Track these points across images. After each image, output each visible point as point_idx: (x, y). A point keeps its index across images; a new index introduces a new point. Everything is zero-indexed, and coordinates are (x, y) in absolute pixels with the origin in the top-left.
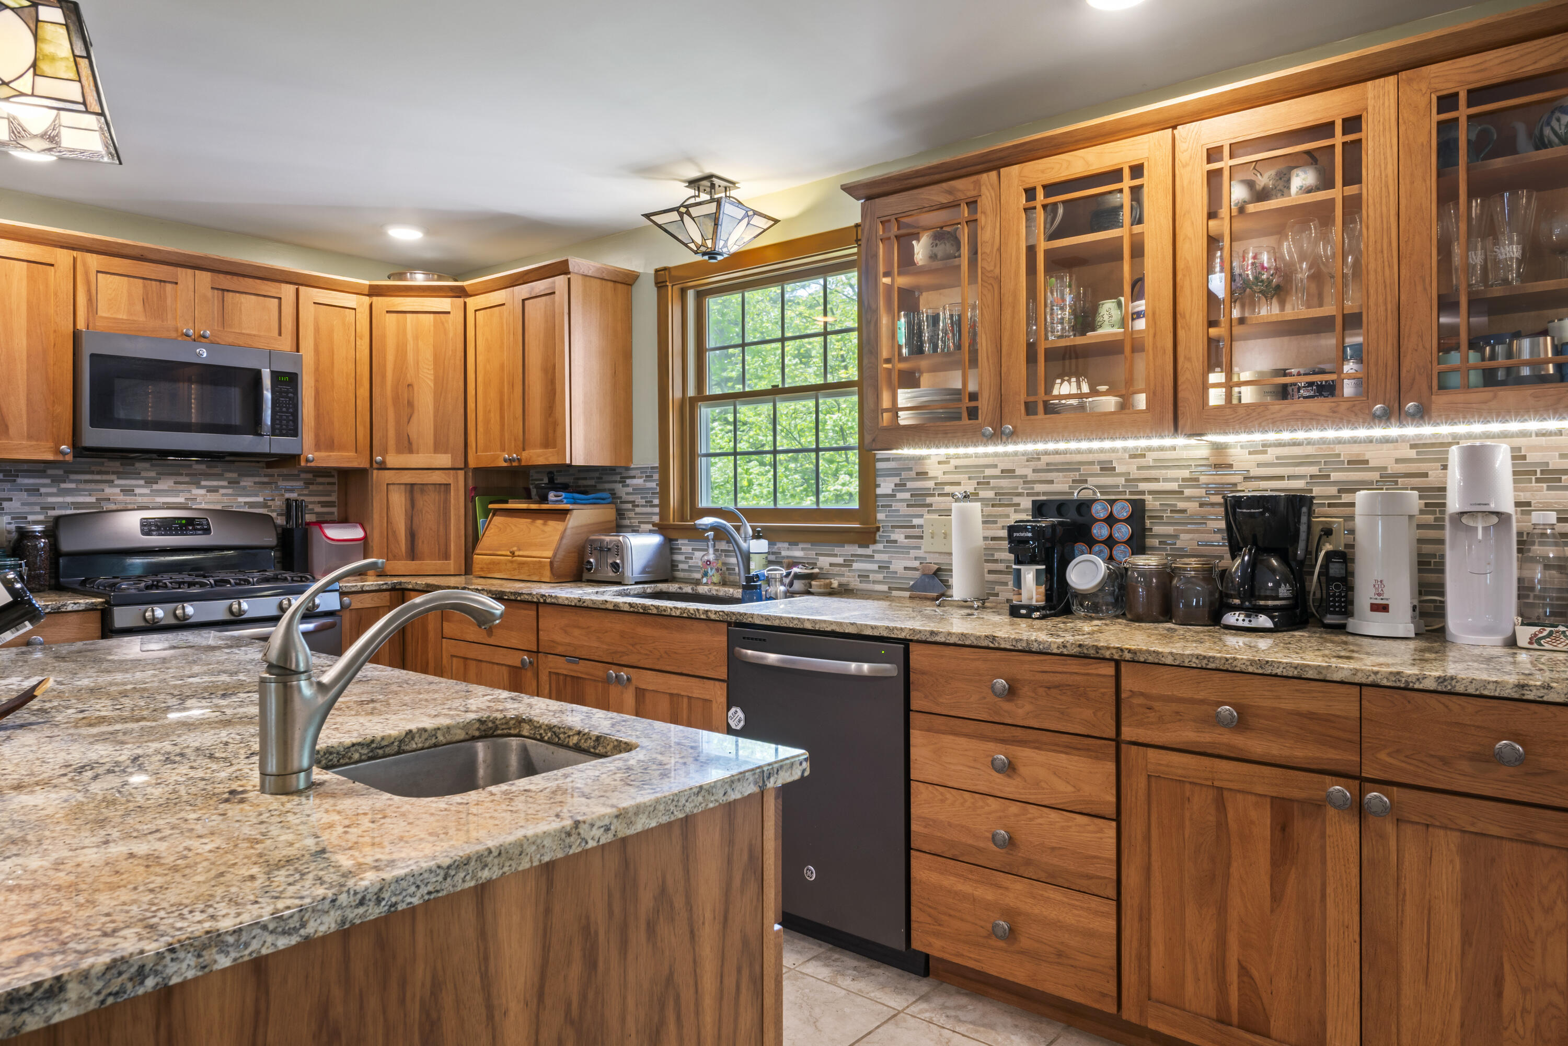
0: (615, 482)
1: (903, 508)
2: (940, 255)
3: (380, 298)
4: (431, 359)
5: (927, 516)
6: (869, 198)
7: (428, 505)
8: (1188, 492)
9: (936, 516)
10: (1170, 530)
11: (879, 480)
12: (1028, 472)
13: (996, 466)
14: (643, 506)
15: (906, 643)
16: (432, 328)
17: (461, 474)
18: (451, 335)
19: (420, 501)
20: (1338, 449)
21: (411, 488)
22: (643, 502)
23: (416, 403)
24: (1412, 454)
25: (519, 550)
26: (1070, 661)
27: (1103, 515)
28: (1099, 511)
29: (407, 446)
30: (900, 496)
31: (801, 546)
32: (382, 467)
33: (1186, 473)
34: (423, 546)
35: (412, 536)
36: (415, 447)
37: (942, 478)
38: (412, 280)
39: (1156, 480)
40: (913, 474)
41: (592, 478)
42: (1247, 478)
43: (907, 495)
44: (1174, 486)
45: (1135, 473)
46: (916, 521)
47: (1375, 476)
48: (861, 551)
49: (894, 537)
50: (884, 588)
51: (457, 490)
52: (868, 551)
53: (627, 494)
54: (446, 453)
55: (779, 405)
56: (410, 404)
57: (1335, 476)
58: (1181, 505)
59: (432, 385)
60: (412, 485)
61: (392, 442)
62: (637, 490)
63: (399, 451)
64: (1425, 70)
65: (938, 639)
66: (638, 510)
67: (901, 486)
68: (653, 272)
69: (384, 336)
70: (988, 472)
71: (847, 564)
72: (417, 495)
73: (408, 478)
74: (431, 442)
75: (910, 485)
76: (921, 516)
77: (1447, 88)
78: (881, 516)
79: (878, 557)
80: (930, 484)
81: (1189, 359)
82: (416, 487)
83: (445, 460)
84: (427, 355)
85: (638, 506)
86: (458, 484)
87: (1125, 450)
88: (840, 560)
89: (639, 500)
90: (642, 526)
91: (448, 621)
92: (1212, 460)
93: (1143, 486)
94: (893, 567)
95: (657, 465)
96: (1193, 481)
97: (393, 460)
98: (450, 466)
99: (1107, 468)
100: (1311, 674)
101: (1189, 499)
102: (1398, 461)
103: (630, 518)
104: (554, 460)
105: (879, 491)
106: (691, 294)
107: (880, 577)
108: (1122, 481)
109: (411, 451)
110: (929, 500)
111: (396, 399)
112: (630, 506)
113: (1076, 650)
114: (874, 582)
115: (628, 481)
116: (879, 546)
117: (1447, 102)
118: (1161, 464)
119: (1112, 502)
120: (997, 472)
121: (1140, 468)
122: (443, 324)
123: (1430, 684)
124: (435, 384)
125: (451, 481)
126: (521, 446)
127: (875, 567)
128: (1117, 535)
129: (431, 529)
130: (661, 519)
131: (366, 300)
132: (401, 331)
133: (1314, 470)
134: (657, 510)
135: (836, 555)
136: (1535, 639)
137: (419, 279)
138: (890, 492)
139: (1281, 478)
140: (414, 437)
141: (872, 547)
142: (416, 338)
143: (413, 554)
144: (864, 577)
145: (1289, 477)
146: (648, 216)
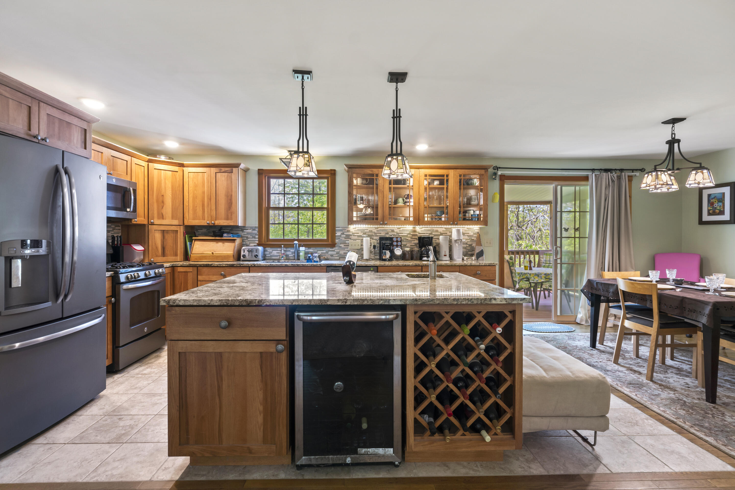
0: (239, 231)
1: (343, 239)
2: (364, 183)
3: (152, 164)
4: (171, 187)
5: (350, 241)
6: (349, 168)
7: (169, 238)
8: (409, 236)
9: (352, 241)
10: (405, 243)
11: (336, 232)
12: (375, 231)
13: (368, 230)
14: (251, 238)
15: (377, 266)
16: (171, 176)
17: (182, 227)
18: (178, 179)
19: (167, 236)
20: (434, 228)
21: (163, 232)
22: (251, 237)
23: (165, 202)
24: (445, 230)
25: (215, 252)
26: (413, 267)
27: (395, 240)
28: (395, 239)
29: (162, 216)
30: (342, 236)
31: (312, 248)
32: (153, 224)
33: (408, 232)
34: (167, 251)
35: (163, 248)
36: (164, 217)
37: (354, 232)
38: (159, 158)
39: (403, 233)
40: (346, 231)
41: (228, 230)
42: (419, 233)
43: (345, 236)
44: (406, 235)
45: (398, 232)
46: (347, 242)
47: (439, 233)
48: (331, 249)
49: (340, 246)
50: (338, 258)
51: (180, 232)
52: (333, 249)
53: (244, 234)
54: (176, 220)
55: (285, 211)
56: (163, 202)
57: (433, 233)
58: (407, 238)
59: (171, 196)
60: (164, 231)
61: (156, 215)
62: (248, 233)
63: (159, 218)
64: (458, 170)
65: (386, 265)
66: (249, 239)
67: (343, 234)
68: (257, 169)
69: (153, 178)
70: (366, 231)
71: (327, 252)
72: (166, 234)
73: (163, 228)
74: (170, 215)
75: (345, 233)
76: (348, 241)
77: (461, 173)
78: (337, 241)
79: (336, 250)
80: (351, 233)
81: (421, 212)
82: (165, 231)
83: (176, 222)
84: (169, 185)
85: (249, 238)
86: (181, 230)
87: (397, 227)
88: (325, 252)
89: (249, 236)
90: (251, 244)
91: (201, 275)
92: (413, 230)
93: (400, 235)
94: (340, 253)
95: (257, 226)
96: (409, 234)
97: (156, 221)
98: (178, 224)
99: (393, 231)
100: (453, 265)
101: (408, 237)
102: (443, 231)
103: (245, 242)
104: (232, 224)
105: (336, 235)
106: (267, 177)
107: (337, 255)
108: (396, 233)
109: (163, 218)
110: (350, 237)
111: (157, 201)
112: (246, 238)
113: (415, 265)
114: (335, 257)
115: (245, 231)
116: (337, 248)
117: (460, 176)
118: (403, 230)
119: (397, 238)
120: (368, 231)
121: (399, 231)
122: (175, 175)
123: (469, 265)
124: (172, 196)
125: (178, 229)
126: (215, 219)
127: (335, 253)
128: (398, 244)
129: (170, 246)
130: (259, 242)
131: (147, 163)
132: (159, 176)
133: (430, 232)
134: (257, 239)
135: (323, 251)
136: (467, 259)
137: (163, 158)
138: (340, 235)
139: (425, 233)
140: (164, 214)
141: (334, 248)
142: (165, 179)
143: (164, 254)
144: (332, 255)
145: (426, 233)
146: (281, 159)
